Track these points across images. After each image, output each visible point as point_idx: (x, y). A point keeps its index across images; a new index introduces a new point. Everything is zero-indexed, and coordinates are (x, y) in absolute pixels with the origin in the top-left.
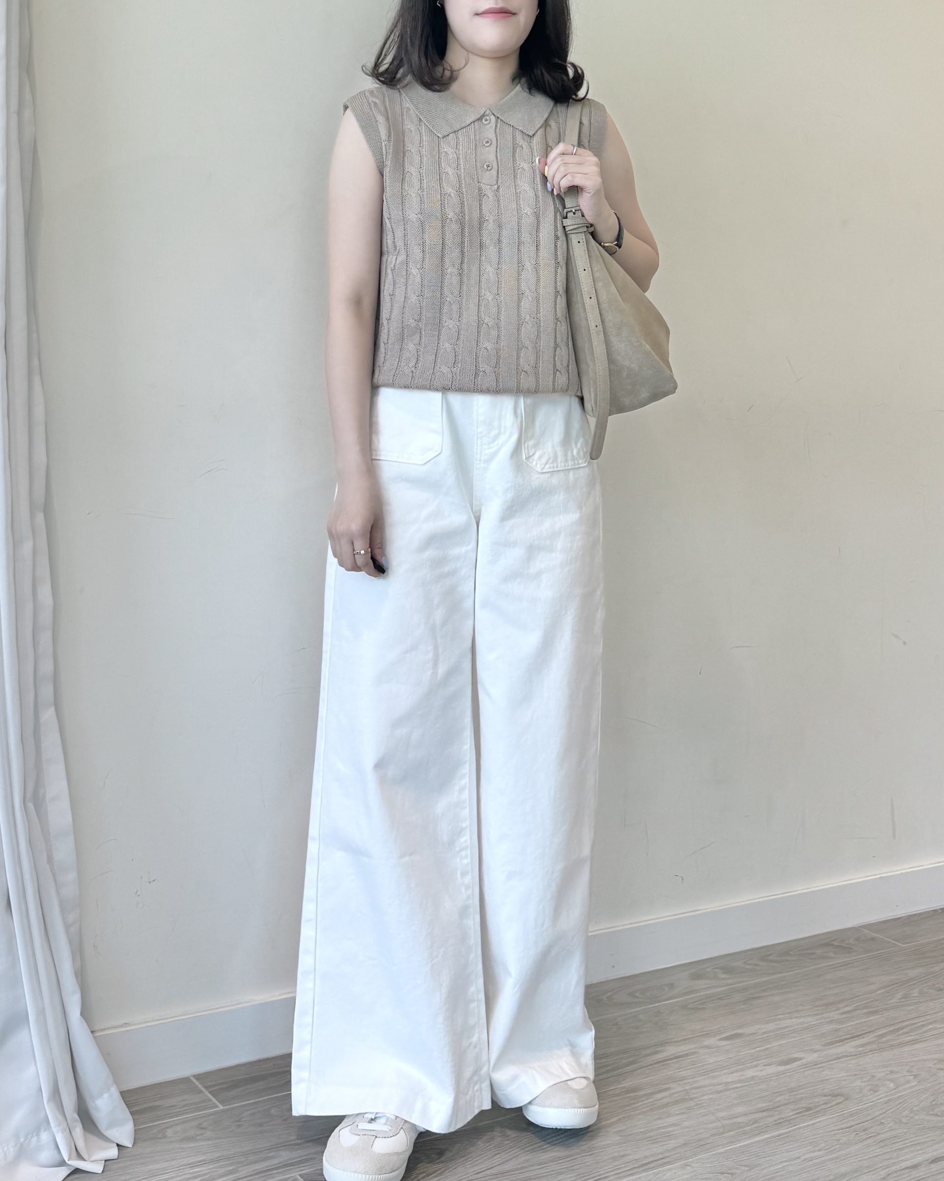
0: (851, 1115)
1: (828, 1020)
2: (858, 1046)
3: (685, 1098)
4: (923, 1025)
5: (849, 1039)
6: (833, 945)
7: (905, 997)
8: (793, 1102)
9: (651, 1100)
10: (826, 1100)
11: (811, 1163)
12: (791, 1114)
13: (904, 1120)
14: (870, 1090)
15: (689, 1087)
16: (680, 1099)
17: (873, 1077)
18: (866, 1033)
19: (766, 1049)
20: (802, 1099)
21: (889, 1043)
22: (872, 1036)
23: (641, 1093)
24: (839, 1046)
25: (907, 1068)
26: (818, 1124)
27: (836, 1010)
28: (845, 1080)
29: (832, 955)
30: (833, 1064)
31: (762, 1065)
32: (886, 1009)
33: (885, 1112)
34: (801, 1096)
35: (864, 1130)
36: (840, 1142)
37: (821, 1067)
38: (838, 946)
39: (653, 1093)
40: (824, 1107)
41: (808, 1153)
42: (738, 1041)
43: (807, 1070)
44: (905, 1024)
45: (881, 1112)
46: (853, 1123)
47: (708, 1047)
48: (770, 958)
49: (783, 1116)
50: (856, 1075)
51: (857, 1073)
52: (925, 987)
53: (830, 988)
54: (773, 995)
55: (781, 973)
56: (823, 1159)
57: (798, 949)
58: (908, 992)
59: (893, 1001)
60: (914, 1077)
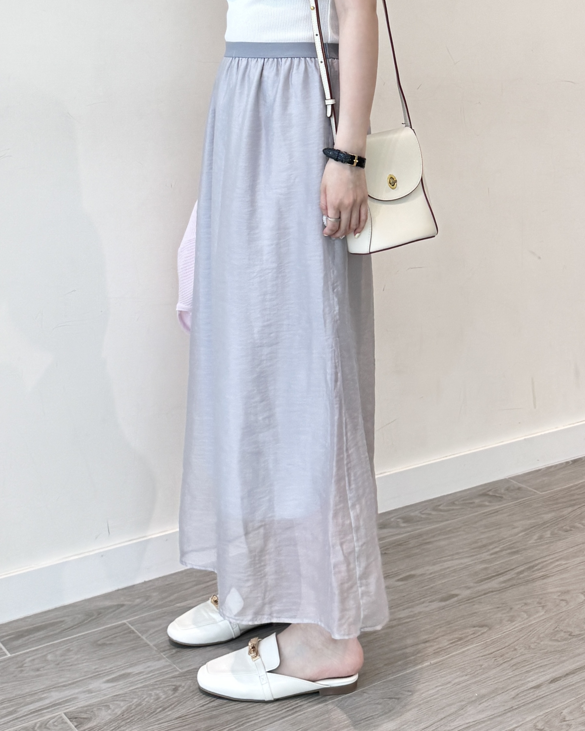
0: (492, 643)
1: (479, 560)
2: (500, 582)
4: (551, 563)
5: (494, 576)
6: (488, 494)
7: (540, 538)
10: (474, 630)
11: (459, 686)
12: (446, 644)
13: (533, 646)
14: (508, 621)
17: (511, 609)
18: (509, 571)
19: (432, 588)
20: (456, 630)
21: (525, 579)
22: (513, 573)
25: (537, 600)
26: (467, 652)
28: (490, 612)
29: (487, 504)
30: (481, 598)
31: (428, 601)
32: (525, 549)
33: (518, 639)
34: (455, 627)
35: (501, 656)
36: (483, 666)
37: (471, 602)
38: (492, 496)
40: (472, 636)
41: (456, 678)
42: (410, 581)
43: (459, 605)
44: (537, 562)
45: (516, 639)
46: (494, 650)
48: (440, 507)
49: (441, 646)
50: (498, 608)
52: (555, 529)
53: (483, 533)
54: (439, 540)
55: (447, 520)
56: (469, 682)
57: (462, 499)
58: (542, 533)
59: (531, 541)
60: (542, 608)
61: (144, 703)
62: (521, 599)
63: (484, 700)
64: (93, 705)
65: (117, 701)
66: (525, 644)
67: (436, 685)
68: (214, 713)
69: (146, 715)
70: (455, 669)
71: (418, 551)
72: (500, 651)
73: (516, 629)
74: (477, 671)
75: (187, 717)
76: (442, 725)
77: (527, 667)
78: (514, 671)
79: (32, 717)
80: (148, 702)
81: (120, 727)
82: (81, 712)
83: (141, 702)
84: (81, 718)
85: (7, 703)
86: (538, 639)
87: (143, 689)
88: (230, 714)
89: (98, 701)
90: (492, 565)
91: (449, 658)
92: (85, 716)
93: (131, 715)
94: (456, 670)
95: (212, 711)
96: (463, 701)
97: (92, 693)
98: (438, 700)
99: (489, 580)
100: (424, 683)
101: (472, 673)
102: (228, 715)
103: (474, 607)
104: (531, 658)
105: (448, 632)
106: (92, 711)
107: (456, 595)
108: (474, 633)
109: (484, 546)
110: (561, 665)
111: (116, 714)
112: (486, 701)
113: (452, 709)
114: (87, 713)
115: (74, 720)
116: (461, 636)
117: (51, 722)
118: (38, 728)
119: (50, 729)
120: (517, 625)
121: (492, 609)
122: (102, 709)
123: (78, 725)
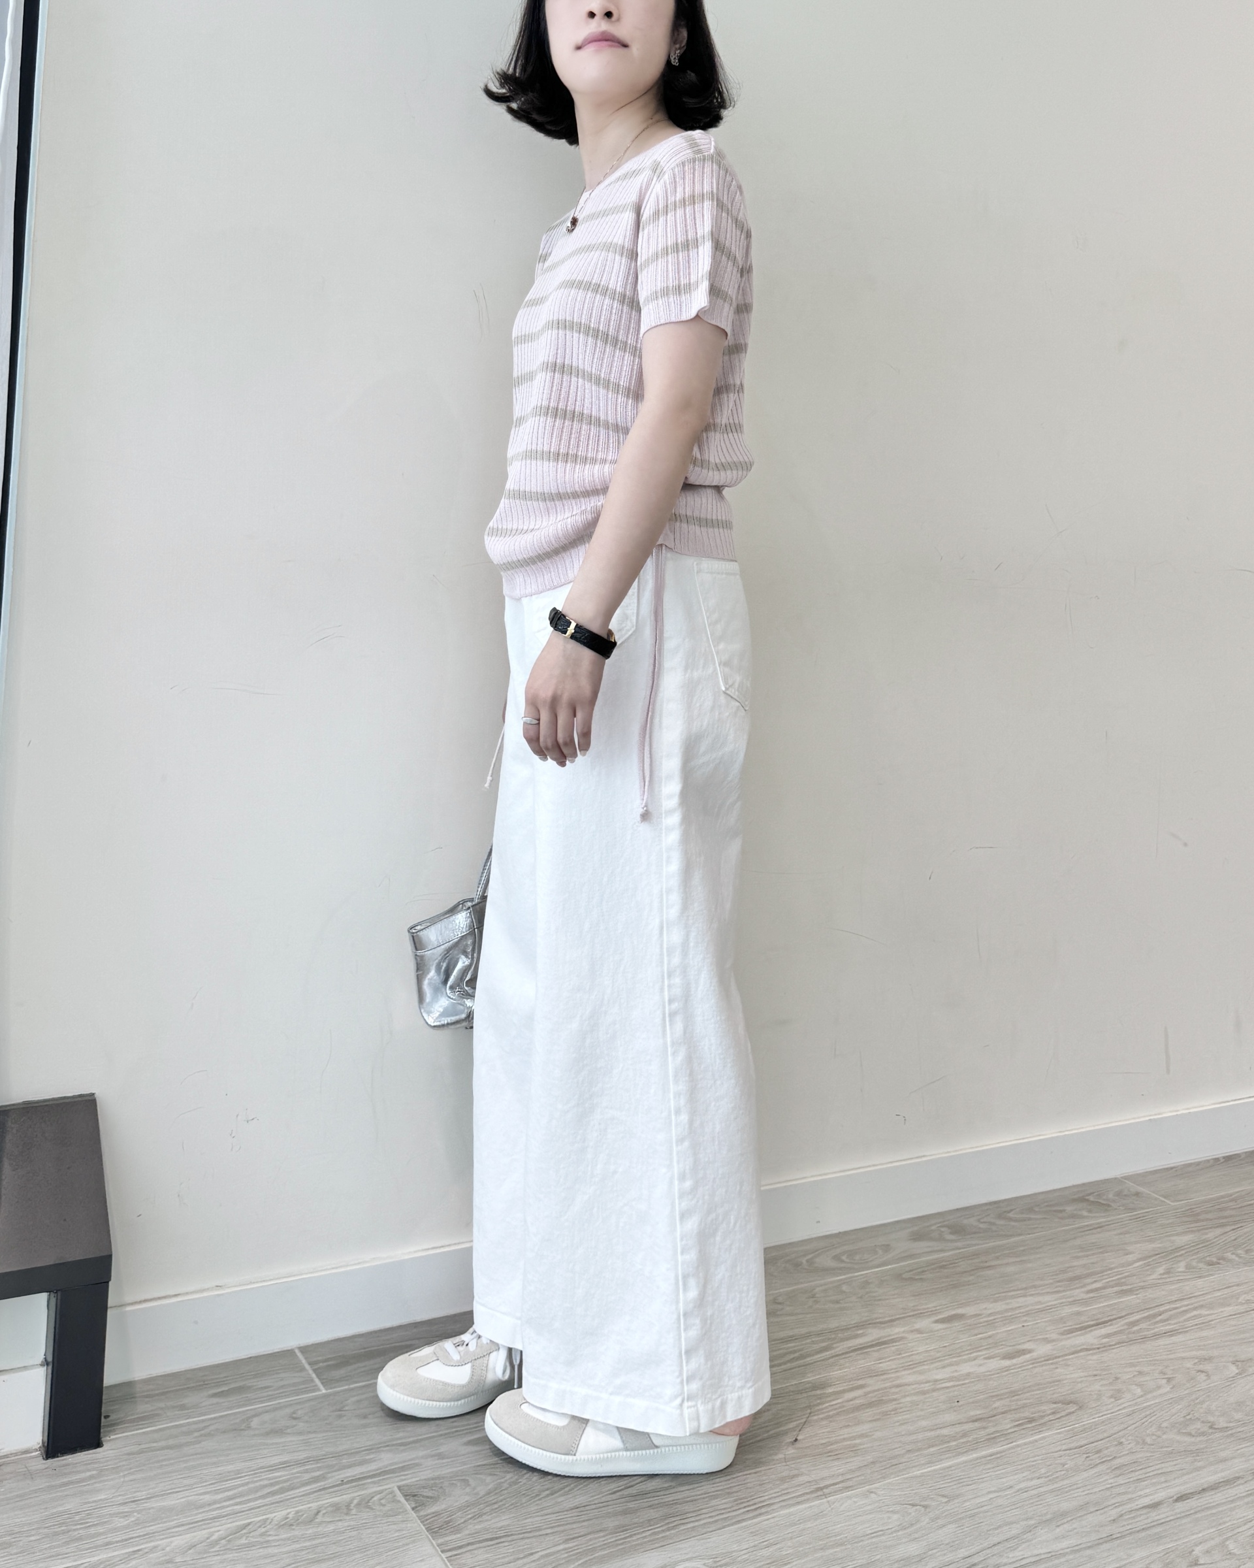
0: (1084, 1431)
1: (1070, 1300)
2: (1102, 1336)
3: (882, 1400)
4: (1186, 1312)
5: (1093, 1326)
6: (1088, 1200)
7: (1168, 1272)
8: (1014, 1410)
9: (839, 1401)
10: (1054, 1408)
11: (1026, 1495)
12: (1009, 1426)
13: (1148, 1440)
14: (1111, 1397)
15: (890, 1384)
16: (876, 1401)
17: (1117, 1379)
18: (1115, 1319)
19: (990, 1337)
20: (1024, 1406)
22: (1123, 1323)
23: (830, 1390)
24: (1077, 1335)
25: (1161, 1368)
26: (1041, 1442)
27: (1082, 1287)
28: (1081, 1382)
29: (1085, 1213)
30: (1069, 1359)
31: (983, 1357)
32: (1143, 1288)
33: (1126, 1428)
34: (1024, 1401)
35: (1099, 1451)
36: (1066, 1466)
37: (1052, 1364)
38: (1093, 1202)
39: (844, 1391)
41: (1023, 1481)
42: (957, 1324)
43: (1035, 1367)
44: (1162, 1309)
45: (1122, 1426)
46: (1085, 1442)
47: (919, 1331)
48: (1011, 1215)
49: (999, 1428)
50: (1096, 1375)
51: (1099, 1372)
52: (1194, 1259)
53: (1077, 1257)
54: (1007, 1264)
55: (1020, 1235)
56: (1042, 1490)
57: (1046, 1204)
58: (1173, 1265)
59: (1153, 1277)
60: (1168, 1381)
62: (1132, 1365)
63: (1065, 1520)
64: (443, 1478)
65: (481, 1474)
66: (1137, 1437)
67: (991, 1489)
68: (631, 1505)
69: (524, 1500)
70: (1020, 1467)
71: (971, 1278)
72: (1096, 1444)
73: (1122, 1412)
74: (1057, 1472)
75: (587, 1508)
76: (995, 1555)
77: (1141, 1472)
78: (1117, 1477)
79: (348, 1488)
81: (482, 1516)
82: (424, 1487)
84: (423, 1496)
85: (311, 1464)
86: (1159, 1430)
88: (655, 1510)
89: (452, 1472)
90: (1088, 1308)
91: (1012, 1448)
92: (429, 1493)
94: (1022, 1469)
95: (627, 1502)
96: (1031, 1518)
97: (443, 1458)
98: (990, 1513)
99: (1083, 1331)
100: (971, 1485)
101: (1048, 1476)
102: (652, 1511)
103: (1058, 1370)
104: (1145, 1459)
105: (1013, 1408)
106: (441, 1487)
107: (1029, 1351)
108: (1054, 1413)
109: (1078, 1278)
110: (1194, 1474)
111: (477, 1494)
112: (1067, 1522)
113: (1015, 1530)
114: (432, 1490)
115: (411, 1498)
116: (1031, 1416)
117: (375, 1498)
118: (354, 1507)
119: (373, 1509)
120: (1124, 1405)
121: (1086, 1377)
122: (456, 1484)
123: (416, 1507)
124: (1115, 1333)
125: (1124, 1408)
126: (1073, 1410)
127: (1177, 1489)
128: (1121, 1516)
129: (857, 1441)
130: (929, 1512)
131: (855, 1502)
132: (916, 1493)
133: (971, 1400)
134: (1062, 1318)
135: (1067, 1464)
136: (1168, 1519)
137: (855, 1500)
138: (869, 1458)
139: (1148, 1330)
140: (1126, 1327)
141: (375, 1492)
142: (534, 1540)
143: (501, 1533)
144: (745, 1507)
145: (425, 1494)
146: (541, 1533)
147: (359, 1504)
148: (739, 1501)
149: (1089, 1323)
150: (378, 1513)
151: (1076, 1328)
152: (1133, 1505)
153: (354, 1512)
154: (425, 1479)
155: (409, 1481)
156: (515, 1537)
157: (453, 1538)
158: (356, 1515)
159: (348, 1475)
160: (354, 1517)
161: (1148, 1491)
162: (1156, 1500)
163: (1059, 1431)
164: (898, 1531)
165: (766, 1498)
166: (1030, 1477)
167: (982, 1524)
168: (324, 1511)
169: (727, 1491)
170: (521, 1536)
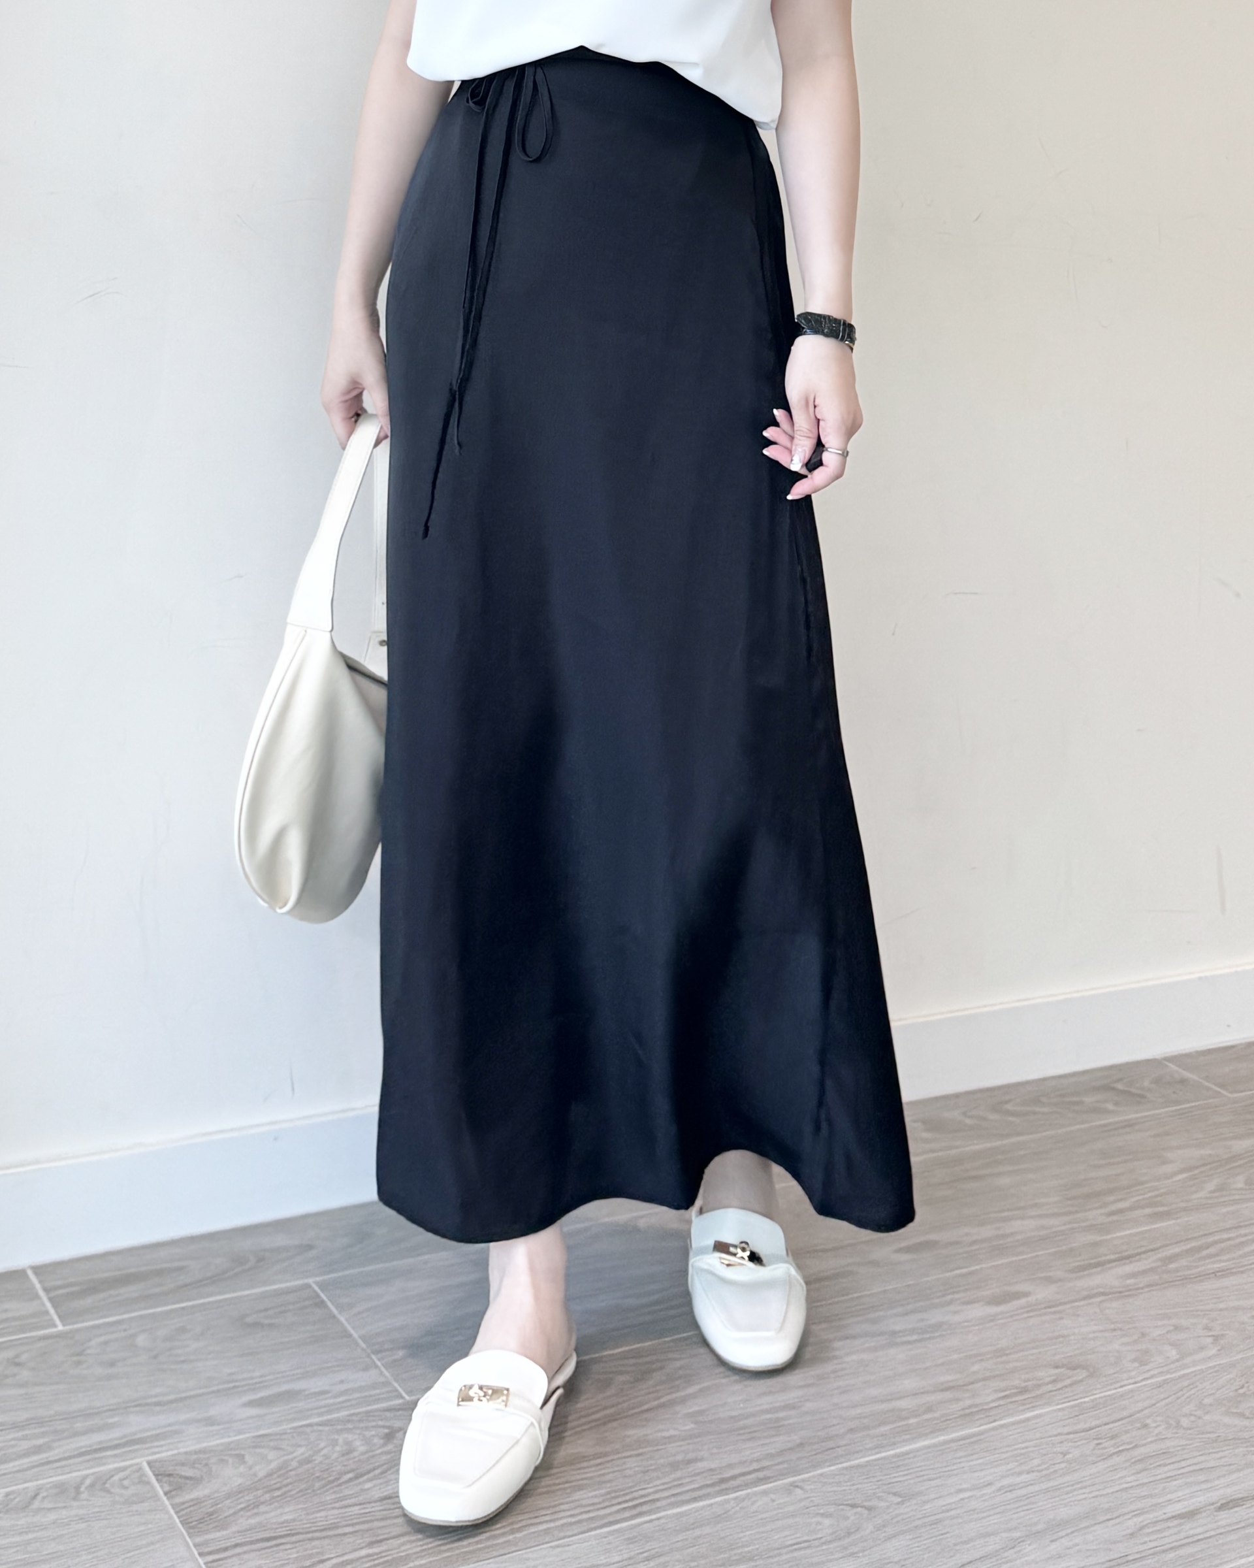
0: (1093, 1408)
1: (1084, 1225)
2: (1128, 1275)
4: (1242, 1244)
5: (1111, 1262)
6: (1115, 1089)
7: (1222, 1188)
8: (999, 1375)
10: (1055, 1374)
11: (1009, 1496)
12: (990, 1399)
13: (1185, 1422)
14: (1134, 1361)
17: (1143, 1335)
18: (1145, 1252)
19: (969, 1272)
20: (1013, 1370)
21: (1179, 1274)
22: (1154, 1257)
24: (1095, 1273)
25: (1205, 1321)
26: (1034, 1422)
27: (1100, 1208)
28: (1094, 1339)
29: (1110, 1107)
30: (1078, 1307)
31: (960, 1301)
32: (1185, 1209)
33: (1154, 1405)
34: (1013, 1364)
35: (1112, 1438)
36: (1067, 1457)
37: (1055, 1313)
38: (1122, 1091)
40: (1050, 1387)
41: (1008, 1476)
42: (925, 1254)
43: (1032, 1317)
44: (1211, 1239)
45: (1148, 1402)
46: (1095, 1423)
47: (875, 1264)
48: (1008, 1107)
49: (978, 1401)
51: (1119, 1326)
53: (1097, 1166)
54: (1000, 1174)
55: (1021, 1134)
56: (1031, 1489)
57: (1057, 1093)
58: (1226, 1179)
59: (1201, 1194)
60: (1214, 1340)
61: (318, 1459)
62: (1166, 1317)
63: (1063, 1533)
64: (210, 1452)
65: (263, 1447)
66: (1168, 1417)
67: (961, 1487)
69: (317, 1485)
70: (1004, 1456)
72: (1111, 1426)
73: (1149, 1382)
74: (1054, 1464)
78: (1138, 1473)
80: (326, 1457)
81: (258, 1506)
82: (183, 1464)
83: (311, 1456)
84: (181, 1477)
87: (320, 1428)
89: (222, 1444)
90: (1111, 1236)
91: (994, 1429)
92: (189, 1472)
93: (285, 1482)
94: (1006, 1458)
96: (1015, 1529)
97: (212, 1425)
98: (961, 1520)
99: (1100, 1269)
100: (935, 1479)
101: (1042, 1470)
103: (1062, 1322)
104: (1179, 1448)
105: (997, 1373)
106: (206, 1465)
107: (1026, 1294)
108: (1055, 1381)
109: (1097, 1194)
111: (255, 1475)
112: (1067, 1535)
114: (194, 1468)
115: (165, 1479)
116: (1023, 1385)
117: (116, 1478)
118: (86, 1488)
119: (111, 1493)
120: (1152, 1373)
121: (1101, 1331)
122: (227, 1462)
123: (171, 1491)
124: (1145, 1272)
125: (1152, 1377)
126: (1080, 1378)
127: (1221, 1492)
128: (1142, 1528)
129: (781, 1414)
130: (875, 1517)
131: (773, 1501)
132: (857, 1489)
133: (940, 1361)
134: (1071, 1250)
135: (1070, 1453)
136: (1207, 1535)
137: (773, 1496)
138: (796, 1438)
139: (1189, 1268)
140: (1159, 1264)
141: (116, 1469)
142: (327, 1541)
143: (280, 1532)
144: (619, 1503)
145: (183, 1474)
146: (340, 1531)
147: (92, 1486)
148: (613, 1495)
149: (1108, 1257)
150: (117, 1498)
151: (1090, 1264)
152: (1156, 1514)
153: (84, 1496)
154: (186, 1453)
155: (164, 1455)
156: (301, 1537)
157: (218, 1537)
158: (87, 1500)
159: (82, 1444)
160: (85, 1503)
161: (1180, 1494)
162: (1192, 1508)
163: (1059, 1407)
164: (830, 1542)
165: (651, 1490)
166: (1017, 1470)
167: (948, 1535)
168: (45, 1494)
169: (598, 1479)
170: (309, 1536)
